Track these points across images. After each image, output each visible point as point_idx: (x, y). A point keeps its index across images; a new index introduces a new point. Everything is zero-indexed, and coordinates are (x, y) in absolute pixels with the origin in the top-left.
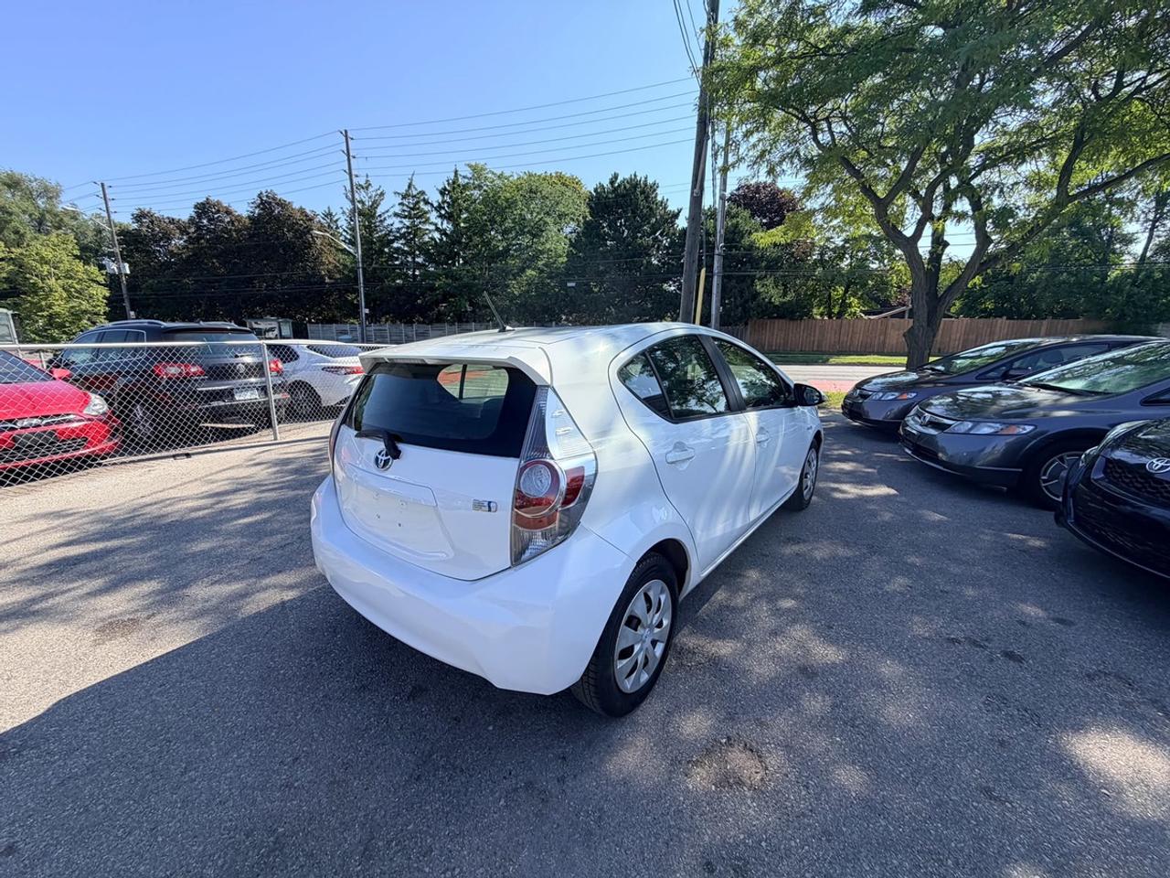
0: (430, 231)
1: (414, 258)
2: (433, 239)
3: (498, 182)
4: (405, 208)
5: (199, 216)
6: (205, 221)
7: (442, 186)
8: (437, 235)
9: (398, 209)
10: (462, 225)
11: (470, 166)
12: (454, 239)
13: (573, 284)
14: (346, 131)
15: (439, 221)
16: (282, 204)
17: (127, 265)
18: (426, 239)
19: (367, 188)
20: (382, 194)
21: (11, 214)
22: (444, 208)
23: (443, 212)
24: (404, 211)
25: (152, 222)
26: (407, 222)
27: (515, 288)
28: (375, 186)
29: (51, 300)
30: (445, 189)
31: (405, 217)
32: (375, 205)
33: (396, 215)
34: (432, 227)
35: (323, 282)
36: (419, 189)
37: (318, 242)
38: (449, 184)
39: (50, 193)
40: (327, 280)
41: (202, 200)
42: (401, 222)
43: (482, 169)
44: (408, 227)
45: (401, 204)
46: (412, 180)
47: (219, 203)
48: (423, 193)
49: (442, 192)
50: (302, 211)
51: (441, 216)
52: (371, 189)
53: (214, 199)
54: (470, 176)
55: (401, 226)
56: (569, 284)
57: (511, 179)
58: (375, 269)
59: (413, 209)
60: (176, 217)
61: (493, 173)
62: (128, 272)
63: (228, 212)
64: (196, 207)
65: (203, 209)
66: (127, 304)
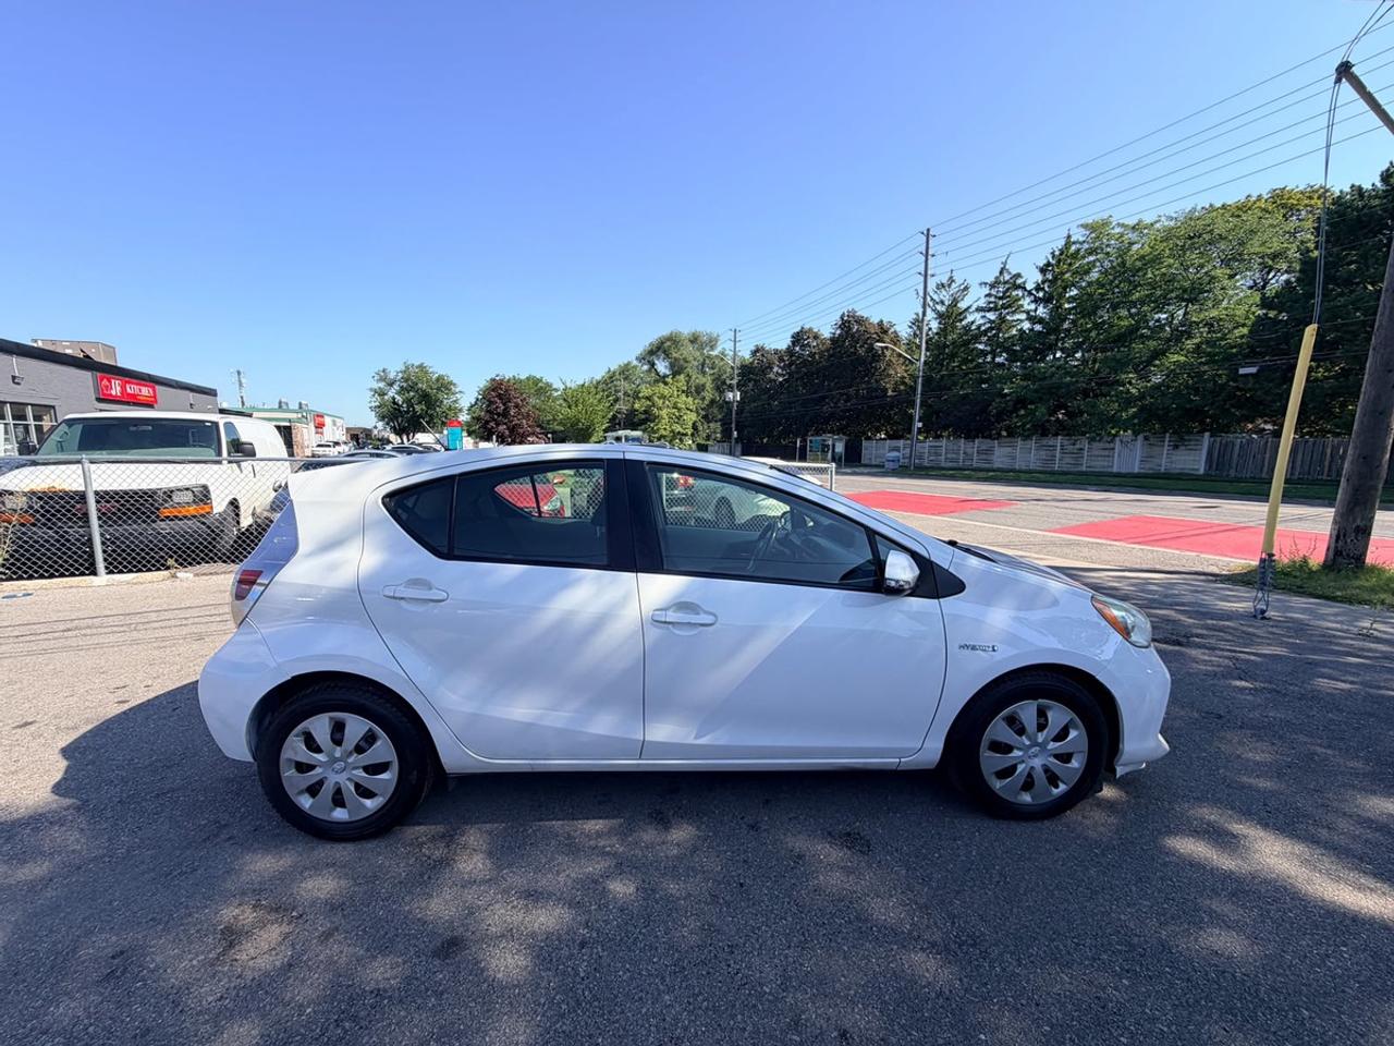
0: (1022, 321)
1: (993, 359)
2: (1021, 331)
3: (1133, 236)
4: (992, 299)
5: (793, 343)
6: (797, 349)
7: (1045, 262)
8: (1026, 326)
9: (982, 303)
10: (1067, 306)
11: (1085, 226)
12: (1053, 327)
13: (1253, 370)
14: (928, 230)
15: (1033, 306)
16: (860, 321)
17: (739, 393)
18: (1014, 332)
19: (949, 286)
20: (966, 288)
21: (687, 362)
22: (1043, 289)
23: (1041, 294)
24: (990, 303)
25: (763, 355)
26: (992, 316)
27: (1133, 384)
28: (959, 280)
29: (660, 426)
30: (1048, 264)
31: (990, 310)
32: (955, 302)
33: (979, 309)
34: (1023, 316)
35: (885, 395)
36: (1014, 272)
37: (888, 353)
38: (1053, 257)
39: (712, 343)
40: (890, 393)
41: (798, 329)
42: (983, 317)
43: (1105, 223)
44: (993, 322)
45: (989, 295)
46: (1005, 263)
47: (810, 330)
48: (1018, 276)
49: (1043, 270)
50: (881, 323)
51: (1036, 300)
52: (954, 285)
53: (807, 327)
54: (1081, 239)
55: (982, 321)
56: (1242, 371)
57: (1158, 225)
58: (943, 376)
59: (1000, 298)
60: (780, 348)
61: (1123, 225)
62: (739, 399)
63: (816, 337)
64: (793, 337)
65: (798, 338)
66: (733, 426)
